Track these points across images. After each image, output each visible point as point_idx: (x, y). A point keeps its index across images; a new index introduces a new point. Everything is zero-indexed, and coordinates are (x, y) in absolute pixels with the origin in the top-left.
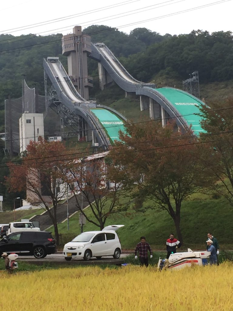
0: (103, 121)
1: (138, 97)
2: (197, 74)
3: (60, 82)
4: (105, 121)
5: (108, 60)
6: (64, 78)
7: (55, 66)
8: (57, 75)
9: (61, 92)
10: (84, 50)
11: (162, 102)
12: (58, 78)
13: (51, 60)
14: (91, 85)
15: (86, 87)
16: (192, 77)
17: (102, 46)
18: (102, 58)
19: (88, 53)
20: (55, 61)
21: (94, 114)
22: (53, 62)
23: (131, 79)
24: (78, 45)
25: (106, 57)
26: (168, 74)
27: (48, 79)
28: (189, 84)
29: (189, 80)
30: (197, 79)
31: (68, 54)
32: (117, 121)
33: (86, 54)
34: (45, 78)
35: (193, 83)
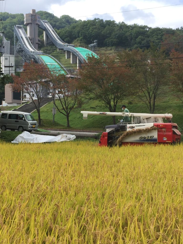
0: (47, 62)
1: (65, 51)
2: (96, 42)
3: (23, 39)
4: (48, 62)
5: (49, 30)
6: (25, 37)
7: (20, 30)
8: (21, 35)
9: (23, 45)
10: (36, 23)
11: (78, 55)
12: (22, 37)
13: (18, 27)
14: (39, 43)
15: (36, 43)
16: (94, 43)
17: (46, 22)
18: (46, 29)
19: (39, 25)
20: (20, 28)
21: (41, 58)
22: (19, 28)
23: (61, 41)
24: (33, 20)
25: (48, 29)
26: (81, 40)
27: (16, 37)
28: (92, 47)
29: (92, 45)
30: (96, 44)
31: (27, 24)
32: (54, 63)
33: (37, 26)
34: (15, 36)
35: (94, 46)
